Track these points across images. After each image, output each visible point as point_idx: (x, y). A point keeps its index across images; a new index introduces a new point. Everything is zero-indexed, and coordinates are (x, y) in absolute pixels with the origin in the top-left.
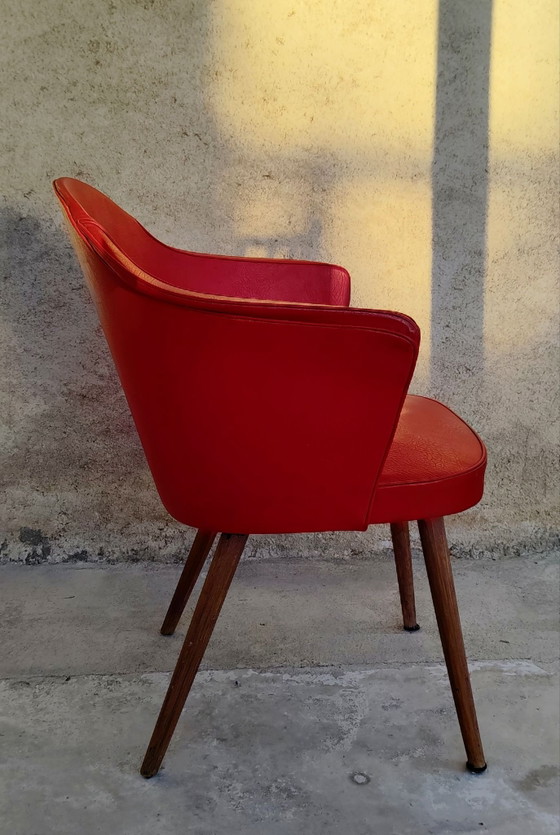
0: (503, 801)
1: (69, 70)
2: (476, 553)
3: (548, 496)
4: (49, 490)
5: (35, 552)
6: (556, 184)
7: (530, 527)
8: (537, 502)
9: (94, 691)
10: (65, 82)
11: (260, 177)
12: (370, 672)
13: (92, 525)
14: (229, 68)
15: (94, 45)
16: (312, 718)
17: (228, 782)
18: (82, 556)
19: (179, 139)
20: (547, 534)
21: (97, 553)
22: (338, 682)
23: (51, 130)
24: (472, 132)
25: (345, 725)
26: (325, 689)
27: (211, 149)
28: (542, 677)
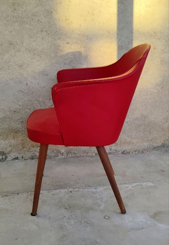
0: (148, 221)
1: (6, 12)
2: (131, 152)
3: (151, 135)
4: (6, 139)
5: (3, 158)
6: (152, 43)
7: (146, 144)
8: (148, 137)
9: (26, 197)
10: (5, 16)
11: (65, 44)
12: (105, 187)
13: (19, 149)
14: (55, 10)
15: (14, 4)
16: (90, 201)
17: (69, 220)
18: (17, 158)
19: (40, 32)
20: (151, 146)
21: (21, 157)
22: (96, 190)
23: (2, 31)
24: (128, 29)
25: (100, 203)
26: (93, 193)
27: (50, 35)
28: (154, 186)
